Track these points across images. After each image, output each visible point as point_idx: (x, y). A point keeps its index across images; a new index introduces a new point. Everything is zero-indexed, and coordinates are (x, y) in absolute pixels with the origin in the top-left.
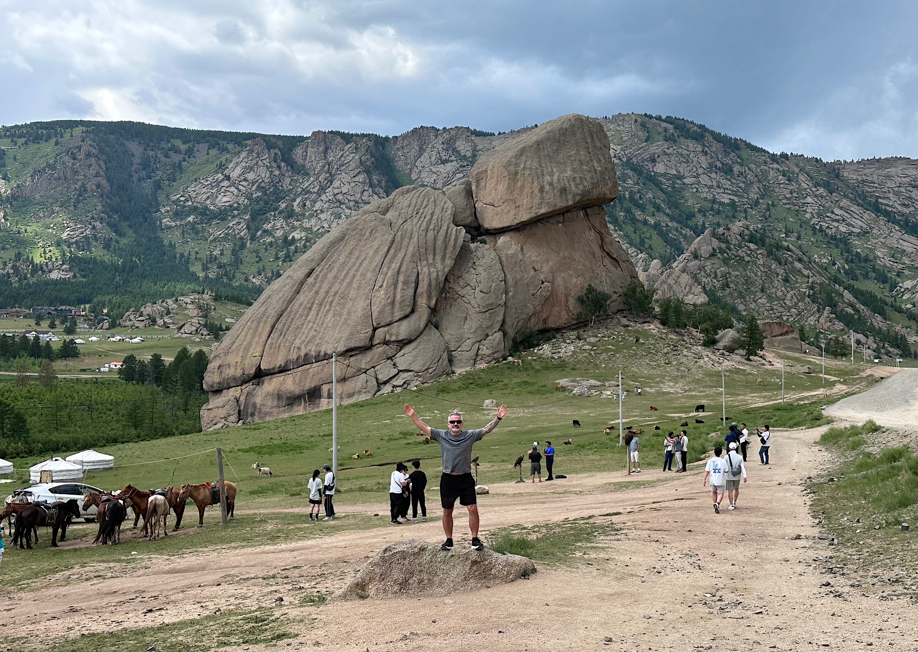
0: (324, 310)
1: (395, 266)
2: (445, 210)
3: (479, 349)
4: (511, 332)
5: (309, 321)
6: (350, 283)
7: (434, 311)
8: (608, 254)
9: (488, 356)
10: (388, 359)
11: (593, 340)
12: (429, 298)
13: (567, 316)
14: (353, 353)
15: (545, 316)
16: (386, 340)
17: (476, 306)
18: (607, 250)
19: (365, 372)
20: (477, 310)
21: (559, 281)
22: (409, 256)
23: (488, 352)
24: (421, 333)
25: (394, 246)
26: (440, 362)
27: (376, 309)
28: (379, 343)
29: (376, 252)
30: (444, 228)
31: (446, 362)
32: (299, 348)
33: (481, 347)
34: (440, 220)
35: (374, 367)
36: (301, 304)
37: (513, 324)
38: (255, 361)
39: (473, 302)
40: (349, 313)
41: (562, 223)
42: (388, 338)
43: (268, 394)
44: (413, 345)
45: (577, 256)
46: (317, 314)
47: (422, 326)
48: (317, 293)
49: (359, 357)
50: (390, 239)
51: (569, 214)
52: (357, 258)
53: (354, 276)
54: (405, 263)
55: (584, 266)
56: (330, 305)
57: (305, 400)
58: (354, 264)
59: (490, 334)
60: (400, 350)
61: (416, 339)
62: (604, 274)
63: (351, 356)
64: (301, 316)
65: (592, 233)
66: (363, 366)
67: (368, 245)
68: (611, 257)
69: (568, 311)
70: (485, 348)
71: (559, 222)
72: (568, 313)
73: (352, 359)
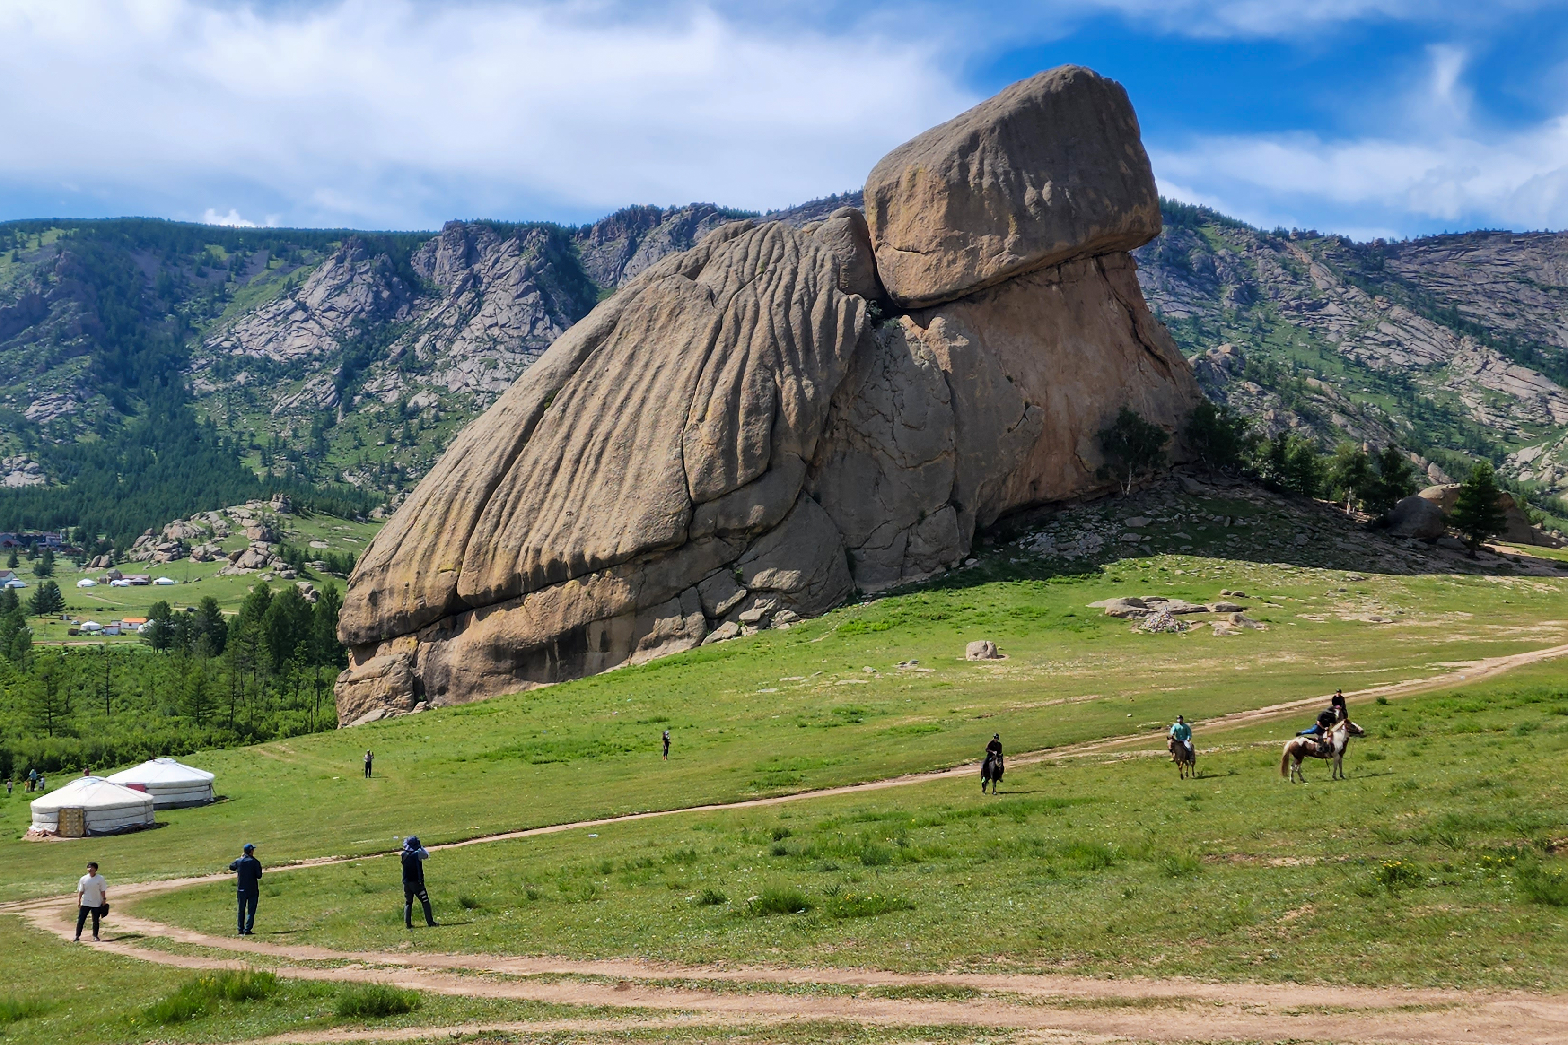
0: (583, 473)
1: (728, 375)
2: (819, 263)
3: (908, 543)
4: (971, 510)
5: (555, 497)
6: (637, 415)
7: (811, 467)
8: (1148, 349)
9: (929, 558)
10: (724, 566)
11: (1138, 521)
12: (803, 439)
13: (1076, 475)
14: (651, 557)
15: (1033, 475)
16: (719, 527)
17: (896, 455)
18: (1145, 340)
19: (678, 595)
20: (900, 462)
21: (1058, 402)
22: (754, 355)
23: (928, 549)
24: (790, 512)
25: (721, 337)
26: (832, 571)
27: (694, 466)
28: (705, 535)
29: (685, 350)
30: (822, 298)
31: (845, 570)
32: (538, 552)
33: (912, 538)
34: (811, 283)
35: (696, 585)
36: (536, 462)
37: (974, 490)
38: (444, 581)
39: (890, 446)
40: (638, 477)
41: (1058, 284)
42: (721, 523)
43: (474, 648)
44: (773, 537)
45: (1090, 351)
46: (571, 480)
47: (792, 499)
48: (568, 437)
49: (665, 564)
50: (711, 325)
51: (1070, 266)
52: (647, 365)
53: (643, 401)
54: (748, 369)
55: (1104, 370)
56: (598, 462)
57: (553, 658)
58: (641, 378)
59: (928, 512)
60: (748, 548)
61: (779, 523)
62: (1142, 389)
63: (647, 563)
64: (538, 485)
65: (1114, 306)
66: (673, 584)
67: (667, 340)
68: (1152, 354)
69: (1078, 463)
70: (920, 541)
71: (1051, 283)
72: (1077, 469)
73: (649, 569)
